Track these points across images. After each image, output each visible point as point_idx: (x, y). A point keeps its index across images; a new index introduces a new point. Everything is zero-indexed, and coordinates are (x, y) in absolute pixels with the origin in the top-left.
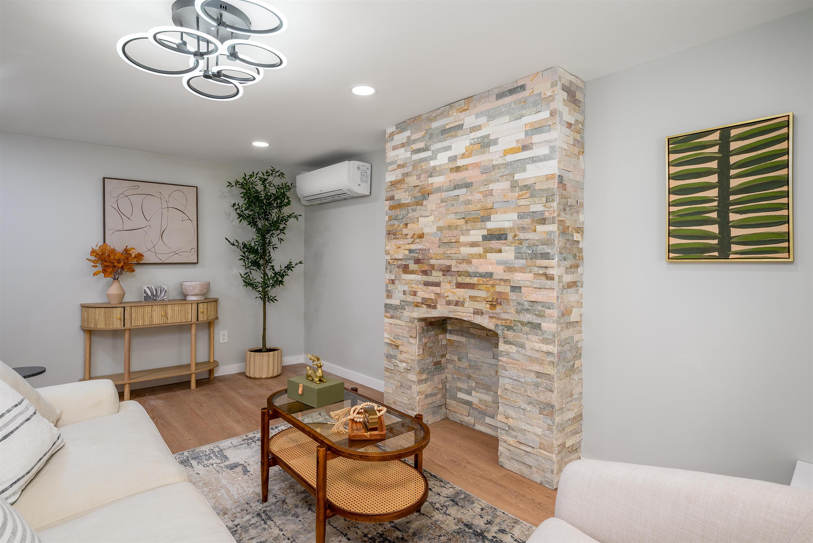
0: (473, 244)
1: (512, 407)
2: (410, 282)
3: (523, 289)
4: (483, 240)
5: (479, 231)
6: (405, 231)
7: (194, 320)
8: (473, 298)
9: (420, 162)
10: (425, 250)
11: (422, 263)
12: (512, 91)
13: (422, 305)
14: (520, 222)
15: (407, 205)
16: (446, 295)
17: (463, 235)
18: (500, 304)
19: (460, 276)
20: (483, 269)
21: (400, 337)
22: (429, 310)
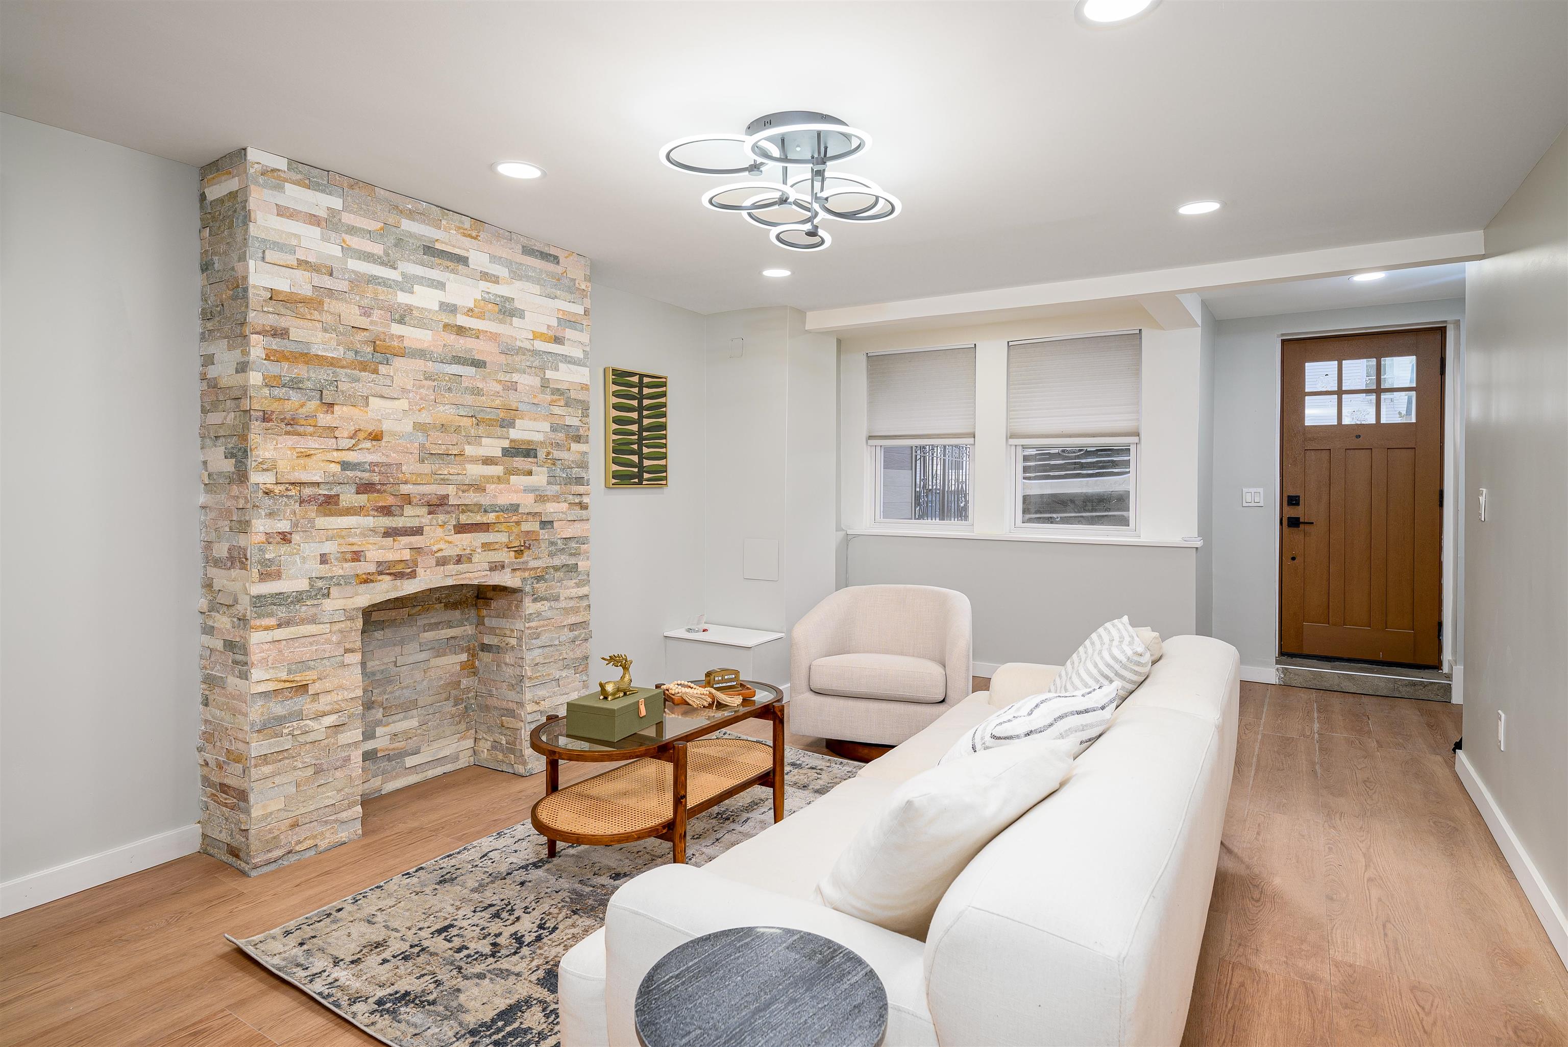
0: (488, 461)
1: (541, 685)
2: (343, 533)
3: (555, 524)
4: (504, 456)
5: (497, 440)
6: (324, 419)
8: (486, 546)
10: (389, 465)
11: (378, 491)
12: (545, 256)
13: (380, 578)
14: (552, 436)
15: (332, 363)
16: (435, 548)
17: (469, 443)
18: (529, 548)
19: (463, 512)
20: (504, 500)
21: (313, 663)
22: (398, 582)
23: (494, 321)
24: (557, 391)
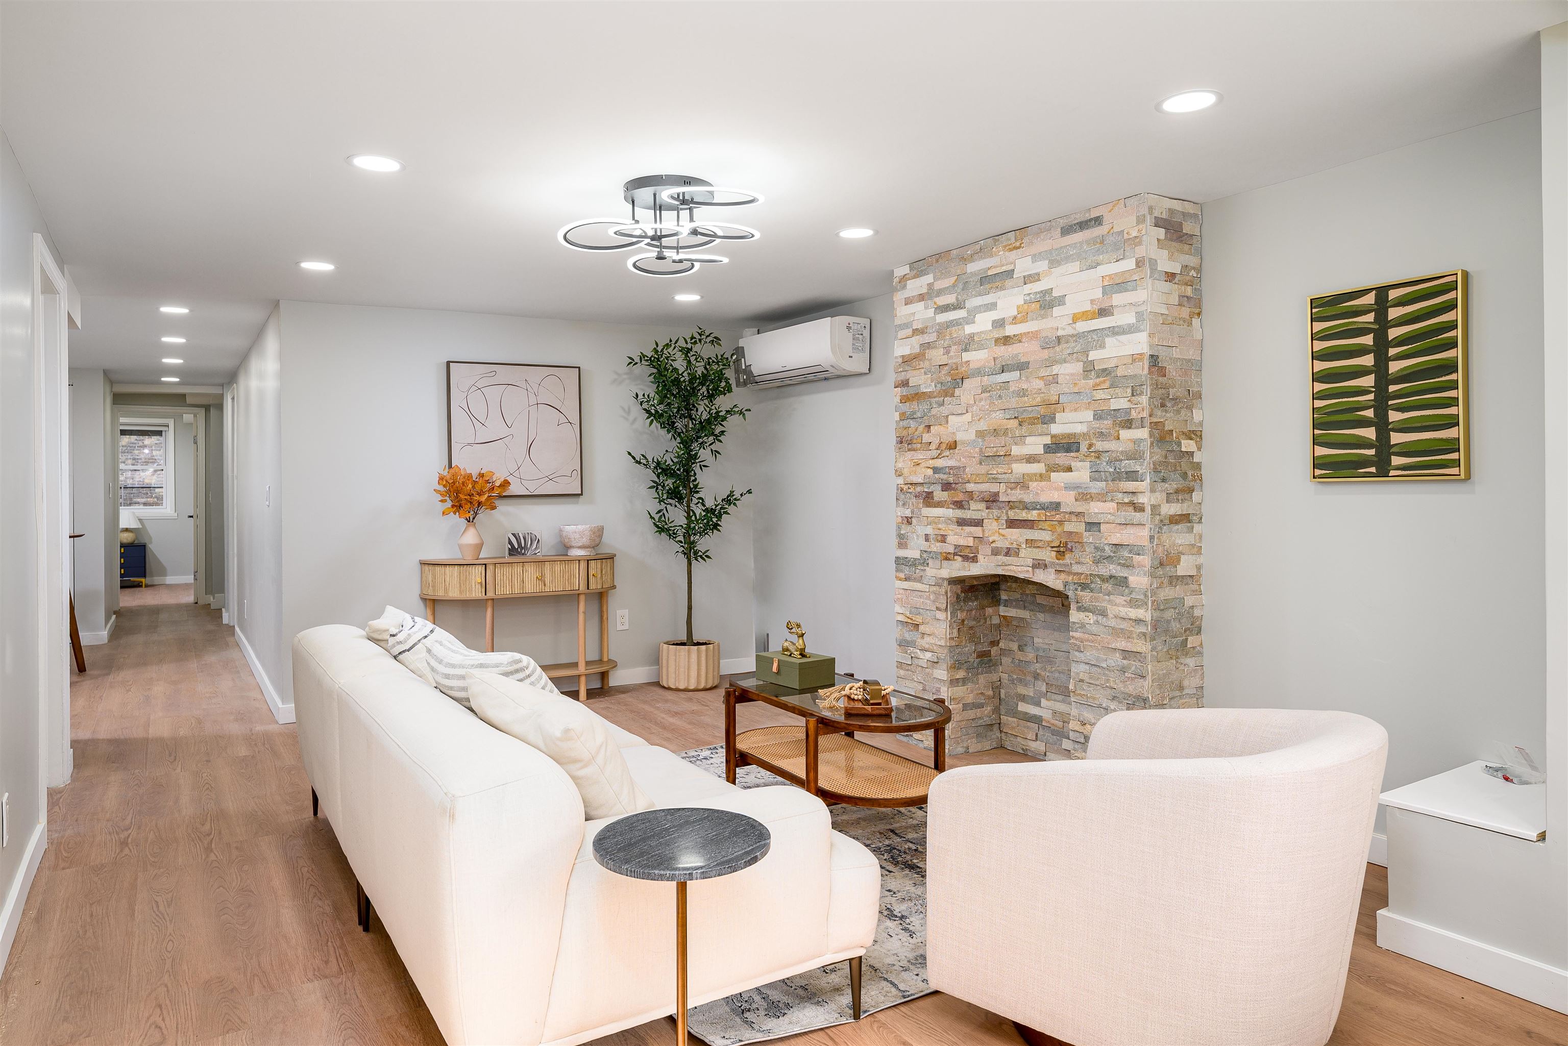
0: (1031, 459)
1: (1090, 707)
2: (936, 521)
3: (1103, 527)
4: (1046, 452)
5: (1040, 438)
6: (926, 438)
7: (583, 588)
8: (1030, 543)
9: (948, 327)
10: (958, 468)
11: (954, 489)
13: (955, 557)
14: (1096, 424)
16: (991, 539)
17: (1016, 444)
18: (1071, 550)
19: (1011, 508)
20: (1045, 498)
21: (921, 611)
22: (966, 564)
23: (1037, 319)
24: (1105, 372)
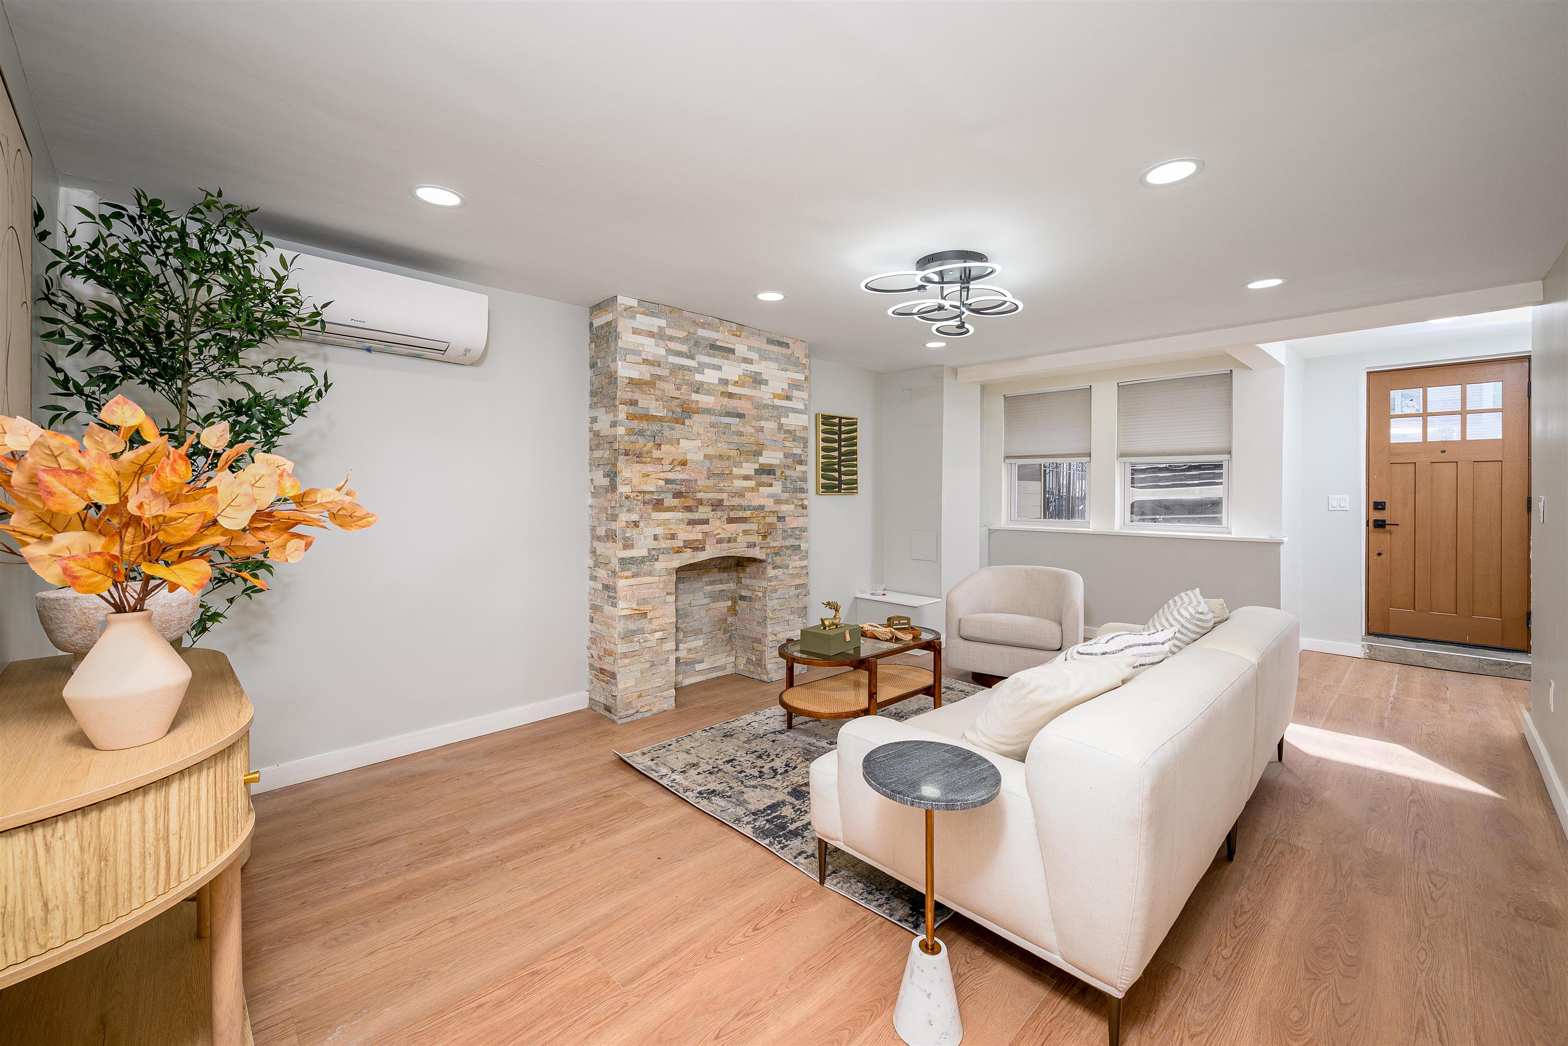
0: (746, 478)
2: (666, 522)
3: (787, 519)
4: (756, 474)
5: (751, 464)
6: (656, 454)
8: (745, 532)
10: (690, 481)
11: (685, 497)
12: (780, 344)
13: (685, 550)
14: (785, 461)
15: (660, 419)
16: (716, 533)
17: (735, 467)
18: (770, 534)
19: (732, 510)
20: (756, 502)
21: (650, 600)
22: (695, 553)
23: (750, 388)
24: (788, 432)
